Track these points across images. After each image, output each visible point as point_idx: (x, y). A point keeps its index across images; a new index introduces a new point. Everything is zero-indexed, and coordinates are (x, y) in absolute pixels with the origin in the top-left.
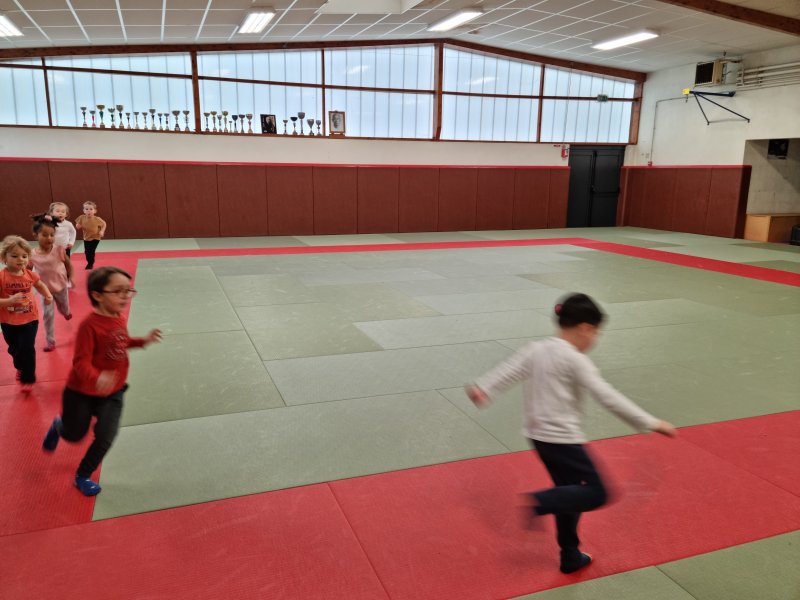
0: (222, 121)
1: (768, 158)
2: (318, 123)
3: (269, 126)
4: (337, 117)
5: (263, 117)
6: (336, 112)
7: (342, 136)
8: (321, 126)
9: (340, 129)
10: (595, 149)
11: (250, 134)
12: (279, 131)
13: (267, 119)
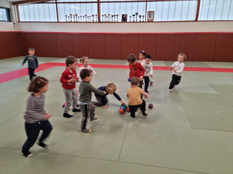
0: (108, 17)
2: (143, 16)
3: (124, 19)
4: (151, 13)
5: (123, 15)
6: (151, 11)
7: (152, 21)
9: (152, 18)
11: (117, 22)
12: (128, 21)
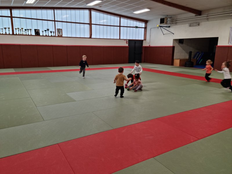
0: (21, 31)
1: (179, 44)
2: (54, 32)
6: (59, 29)
9: (61, 34)
10: (135, 41)
11: (31, 35)
13: (37, 31)
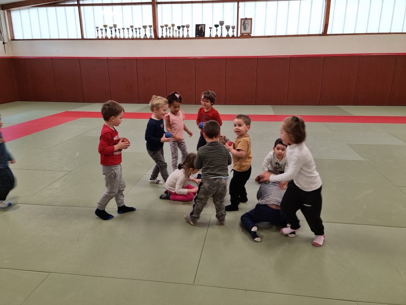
0: (171, 30)
2: (233, 28)
4: (246, 22)
6: (246, 19)
7: (249, 36)
8: (235, 30)
9: (248, 31)
11: (188, 38)
13: (200, 27)
